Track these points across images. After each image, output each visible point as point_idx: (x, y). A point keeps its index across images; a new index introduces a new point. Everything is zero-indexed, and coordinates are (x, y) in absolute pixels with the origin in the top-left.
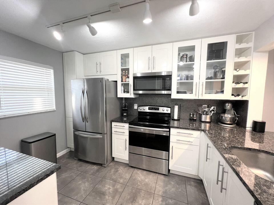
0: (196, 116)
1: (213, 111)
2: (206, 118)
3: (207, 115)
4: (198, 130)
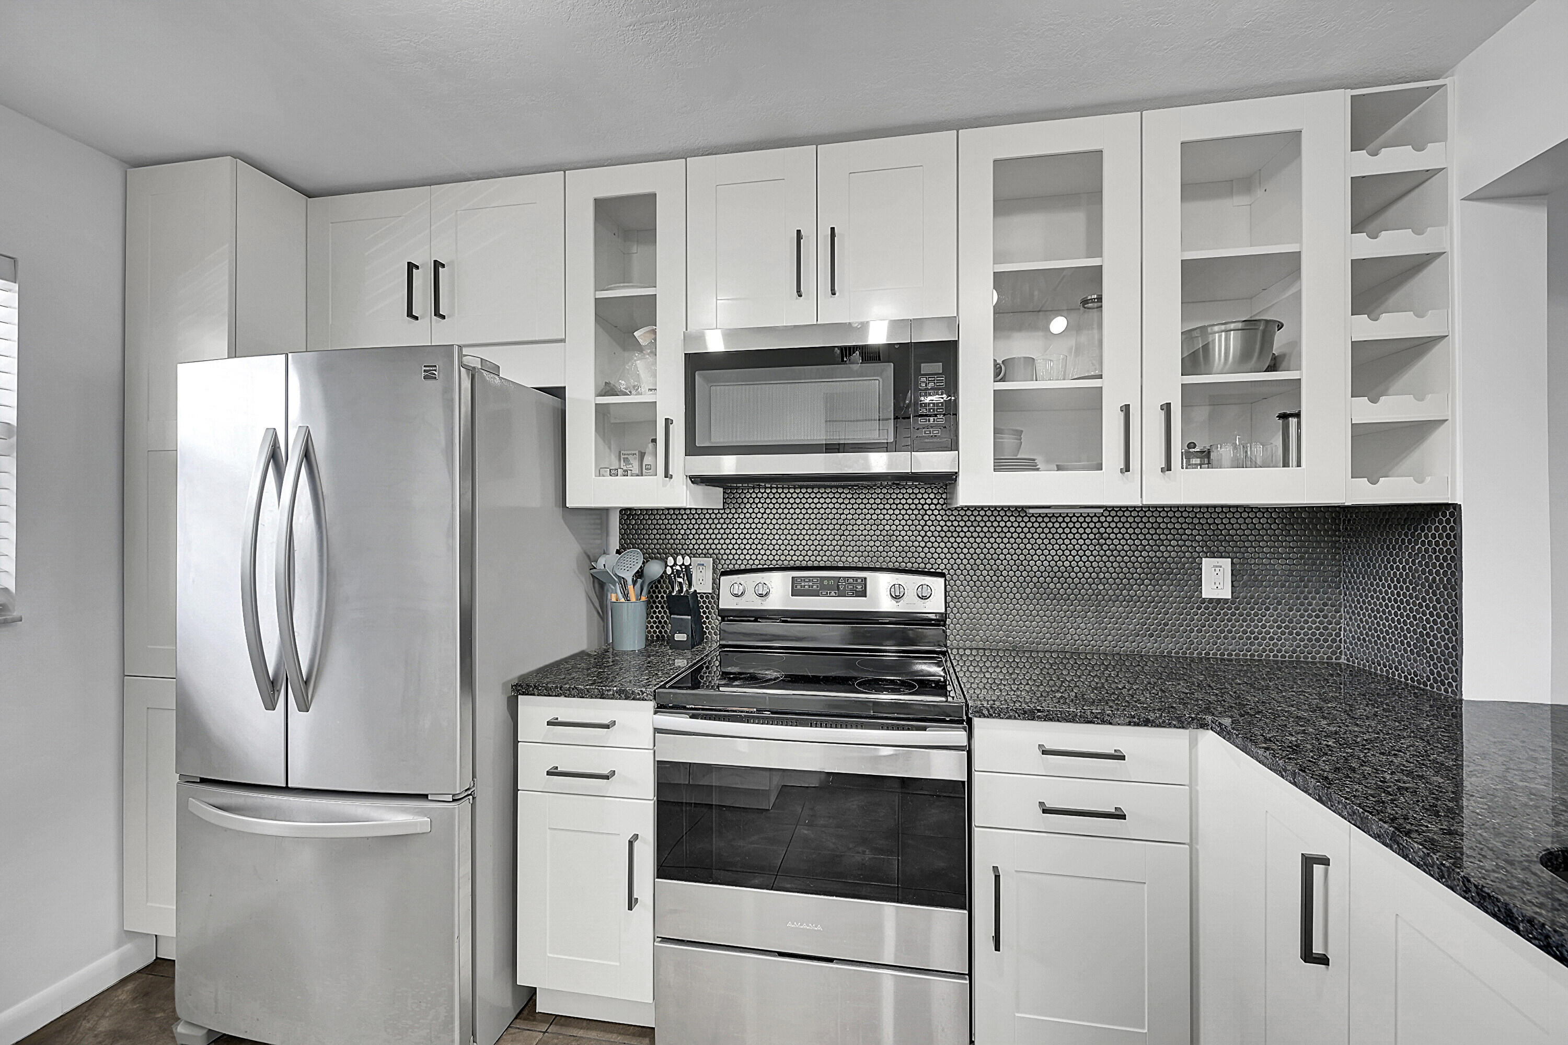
4: (1175, 726)
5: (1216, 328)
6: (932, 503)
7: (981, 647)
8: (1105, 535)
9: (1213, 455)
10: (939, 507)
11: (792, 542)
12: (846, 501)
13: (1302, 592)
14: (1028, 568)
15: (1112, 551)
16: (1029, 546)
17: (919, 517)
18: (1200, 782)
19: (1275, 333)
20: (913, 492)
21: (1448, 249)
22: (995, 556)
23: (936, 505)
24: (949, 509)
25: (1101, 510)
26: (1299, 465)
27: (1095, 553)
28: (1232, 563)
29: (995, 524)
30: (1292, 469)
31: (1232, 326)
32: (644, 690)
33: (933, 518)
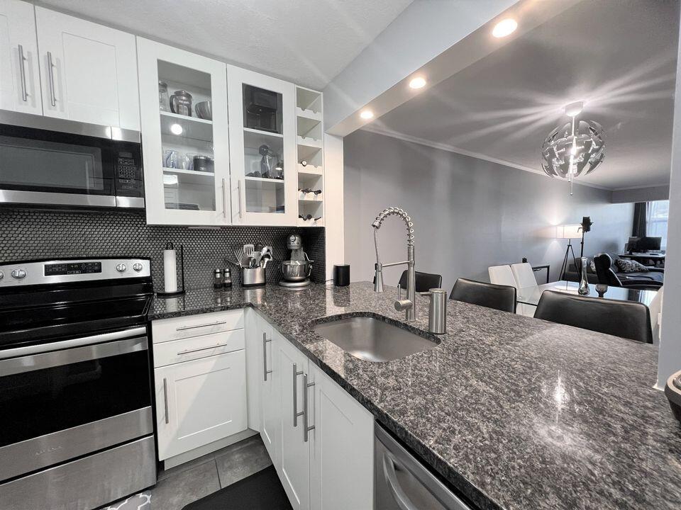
0: (230, 275)
1: (268, 256)
2: (254, 276)
3: (257, 267)
6: (142, 224)
10: (146, 226)
21: (323, 148)
24: (152, 227)
26: (284, 212)
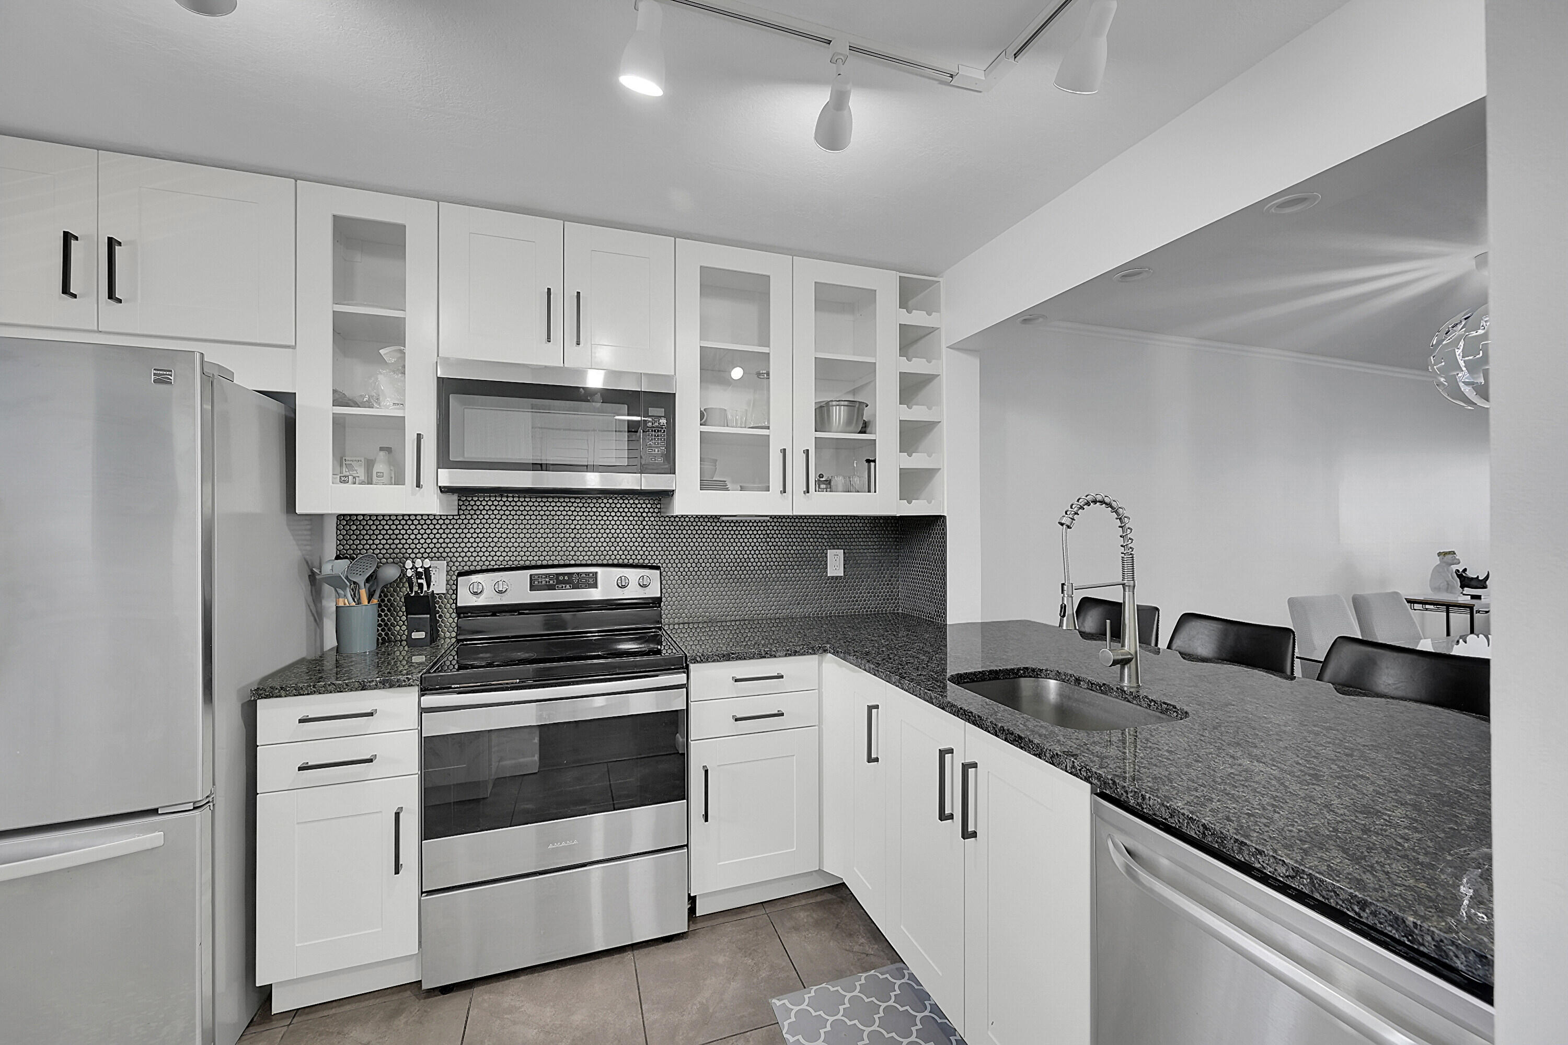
4: (811, 654)
5: (834, 403)
6: (649, 512)
7: (686, 621)
8: (771, 535)
9: (832, 483)
10: (654, 515)
11: (528, 545)
12: (578, 509)
13: (880, 570)
14: (720, 560)
15: (775, 547)
16: (720, 544)
17: (639, 523)
18: (824, 687)
19: (863, 410)
20: (634, 503)
21: (941, 374)
22: (697, 552)
23: (652, 513)
24: (662, 516)
25: (768, 518)
26: (875, 492)
27: (764, 548)
28: (844, 553)
29: (697, 528)
30: (872, 494)
31: (842, 403)
32: (410, 676)
33: (649, 523)
